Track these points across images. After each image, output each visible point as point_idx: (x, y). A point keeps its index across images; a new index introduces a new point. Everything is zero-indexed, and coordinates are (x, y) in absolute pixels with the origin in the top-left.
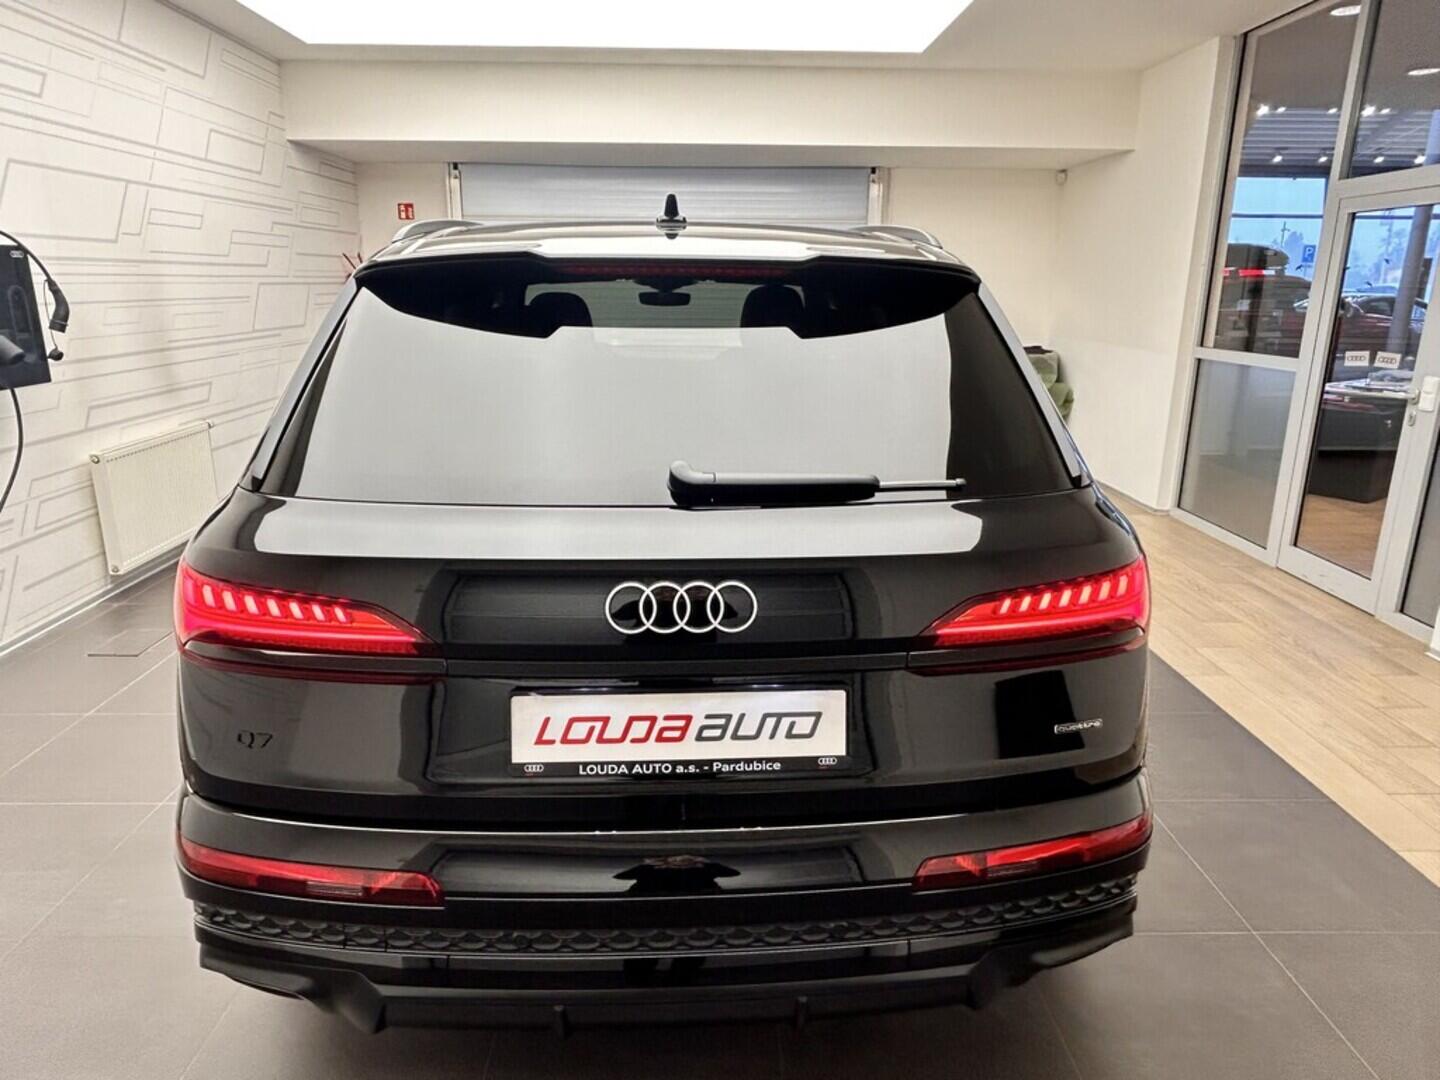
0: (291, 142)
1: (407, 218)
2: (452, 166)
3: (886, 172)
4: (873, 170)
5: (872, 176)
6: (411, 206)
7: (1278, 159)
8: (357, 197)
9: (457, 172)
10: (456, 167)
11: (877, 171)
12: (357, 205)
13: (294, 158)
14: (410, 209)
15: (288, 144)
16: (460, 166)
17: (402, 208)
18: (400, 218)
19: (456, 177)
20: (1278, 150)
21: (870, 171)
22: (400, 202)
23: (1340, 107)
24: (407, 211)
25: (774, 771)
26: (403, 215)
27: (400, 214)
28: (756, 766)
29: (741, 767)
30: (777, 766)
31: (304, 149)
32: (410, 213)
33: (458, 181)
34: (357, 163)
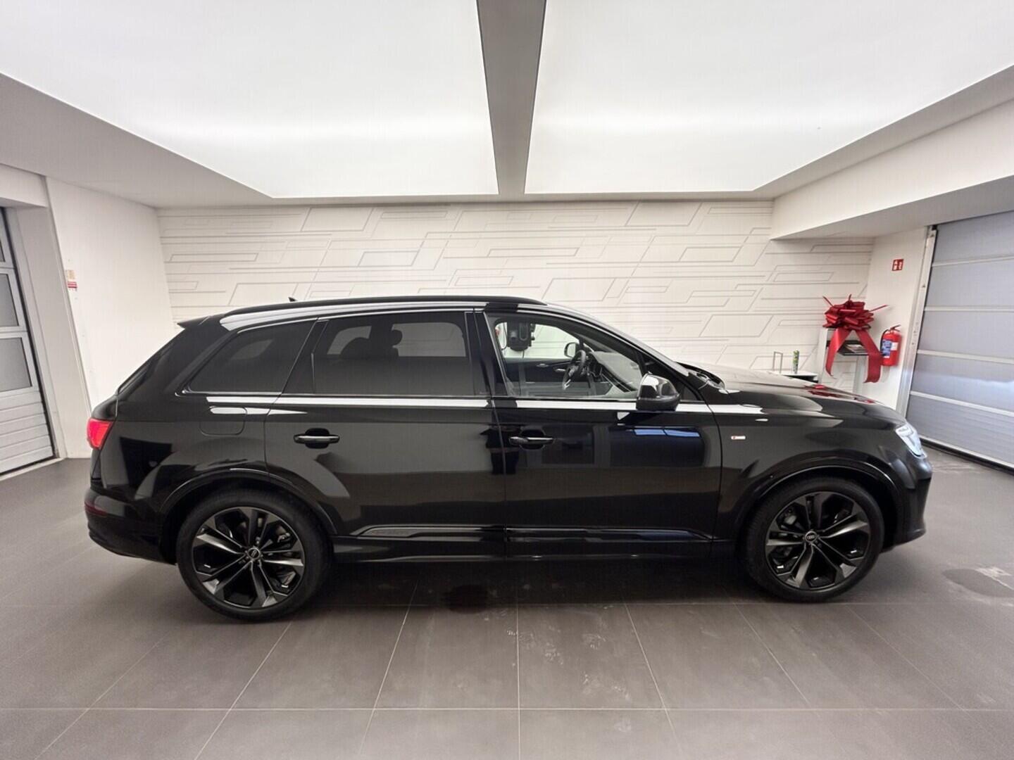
0: (774, 240)
1: (898, 269)
2: (931, 228)
6: (902, 261)
8: (870, 260)
9: (934, 232)
10: (934, 228)
13: (776, 248)
14: (901, 263)
15: (771, 242)
16: (938, 228)
17: (896, 263)
18: (893, 270)
19: (933, 236)
22: (896, 259)
24: (898, 265)
26: (895, 267)
27: (893, 267)
31: (791, 241)
32: (900, 266)
33: (934, 239)
34: (874, 238)
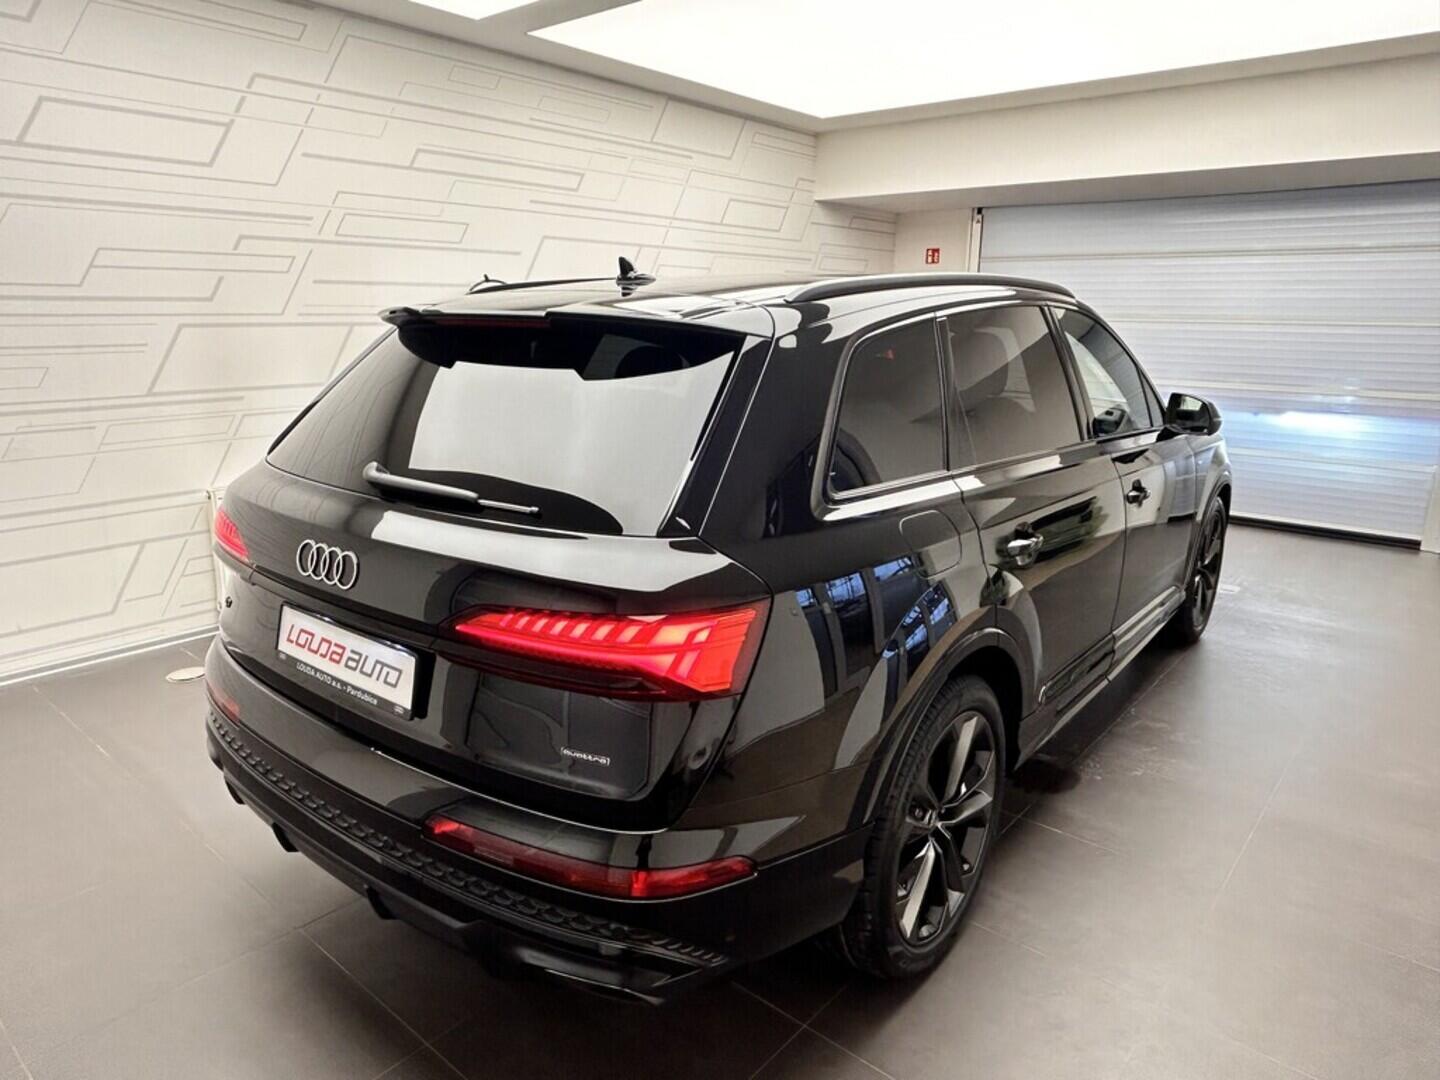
0: (819, 202)
1: (933, 262)
2: (976, 211)
6: (937, 250)
8: (894, 245)
9: (980, 217)
10: (980, 211)
12: (893, 251)
13: (821, 215)
14: (936, 254)
15: (816, 204)
16: (984, 211)
17: (930, 253)
18: (927, 262)
19: (978, 222)
22: (929, 247)
24: (933, 256)
25: (372, 704)
26: (930, 259)
27: (927, 258)
28: (366, 698)
29: (359, 694)
30: (375, 702)
31: (832, 206)
32: (936, 258)
33: (980, 225)
34: (898, 214)
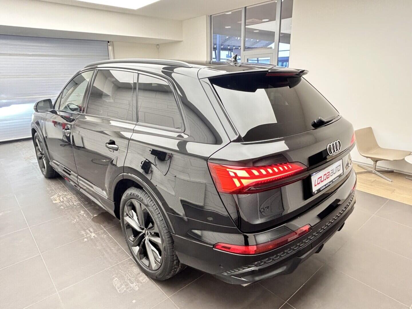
3: (112, 43)
4: (108, 42)
5: (108, 43)
7: (229, 47)
11: (110, 42)
20: (229, 46)
21: (107, 42)
23: (240, 37)
